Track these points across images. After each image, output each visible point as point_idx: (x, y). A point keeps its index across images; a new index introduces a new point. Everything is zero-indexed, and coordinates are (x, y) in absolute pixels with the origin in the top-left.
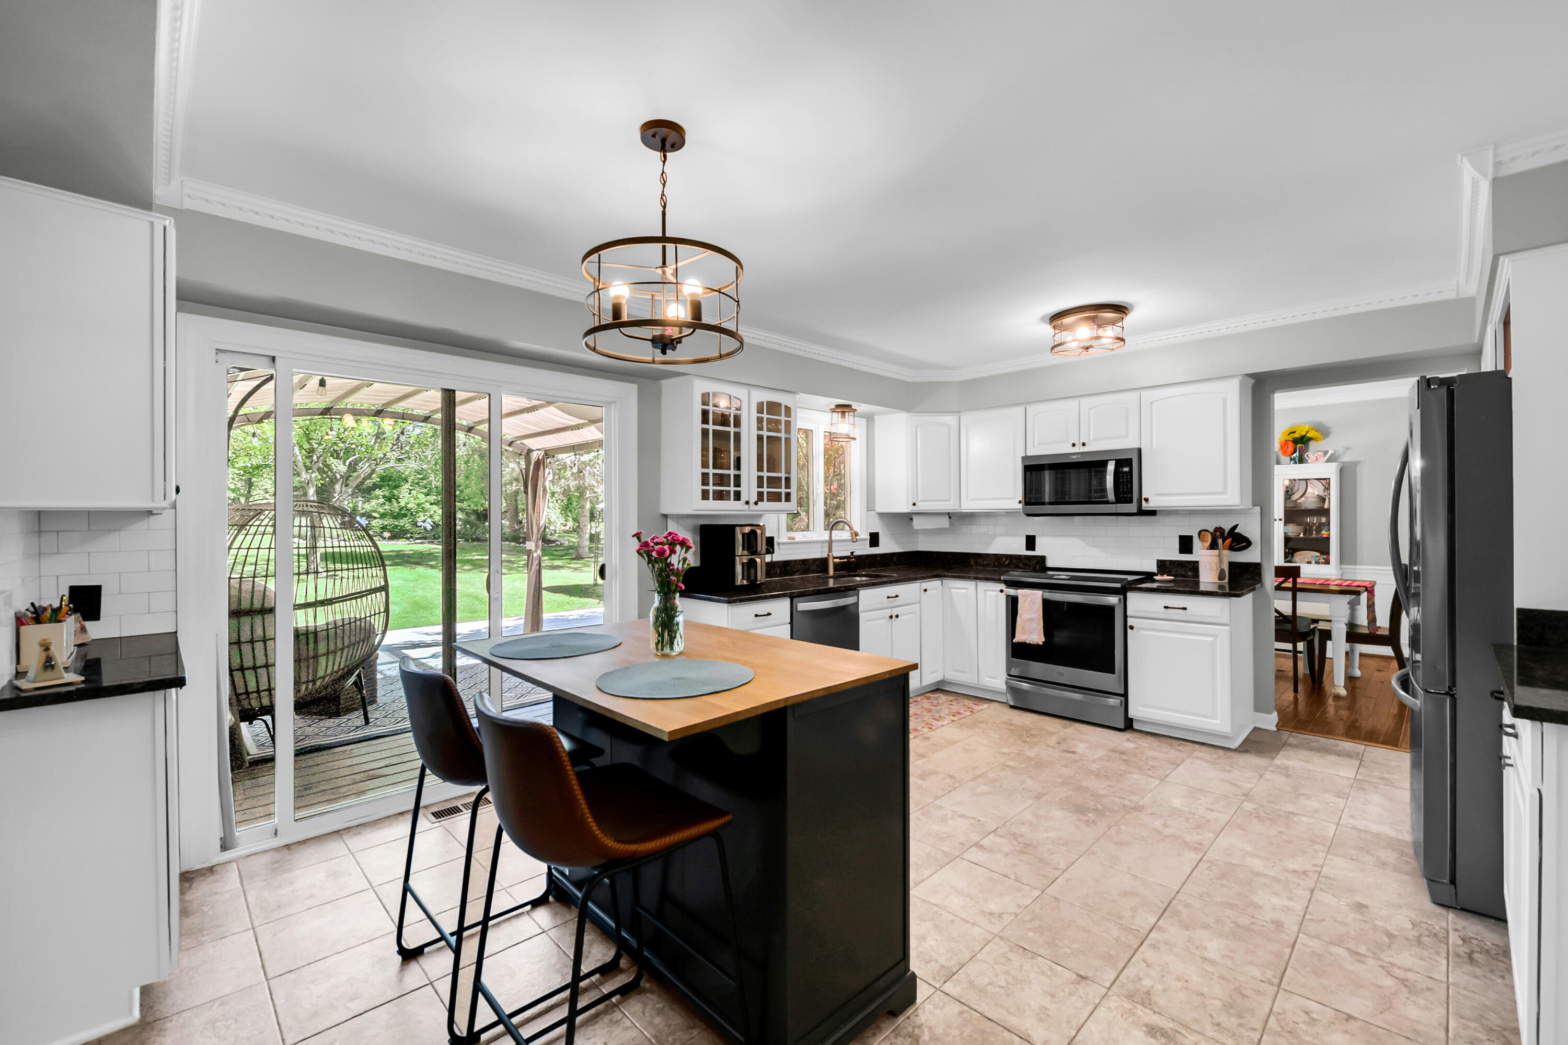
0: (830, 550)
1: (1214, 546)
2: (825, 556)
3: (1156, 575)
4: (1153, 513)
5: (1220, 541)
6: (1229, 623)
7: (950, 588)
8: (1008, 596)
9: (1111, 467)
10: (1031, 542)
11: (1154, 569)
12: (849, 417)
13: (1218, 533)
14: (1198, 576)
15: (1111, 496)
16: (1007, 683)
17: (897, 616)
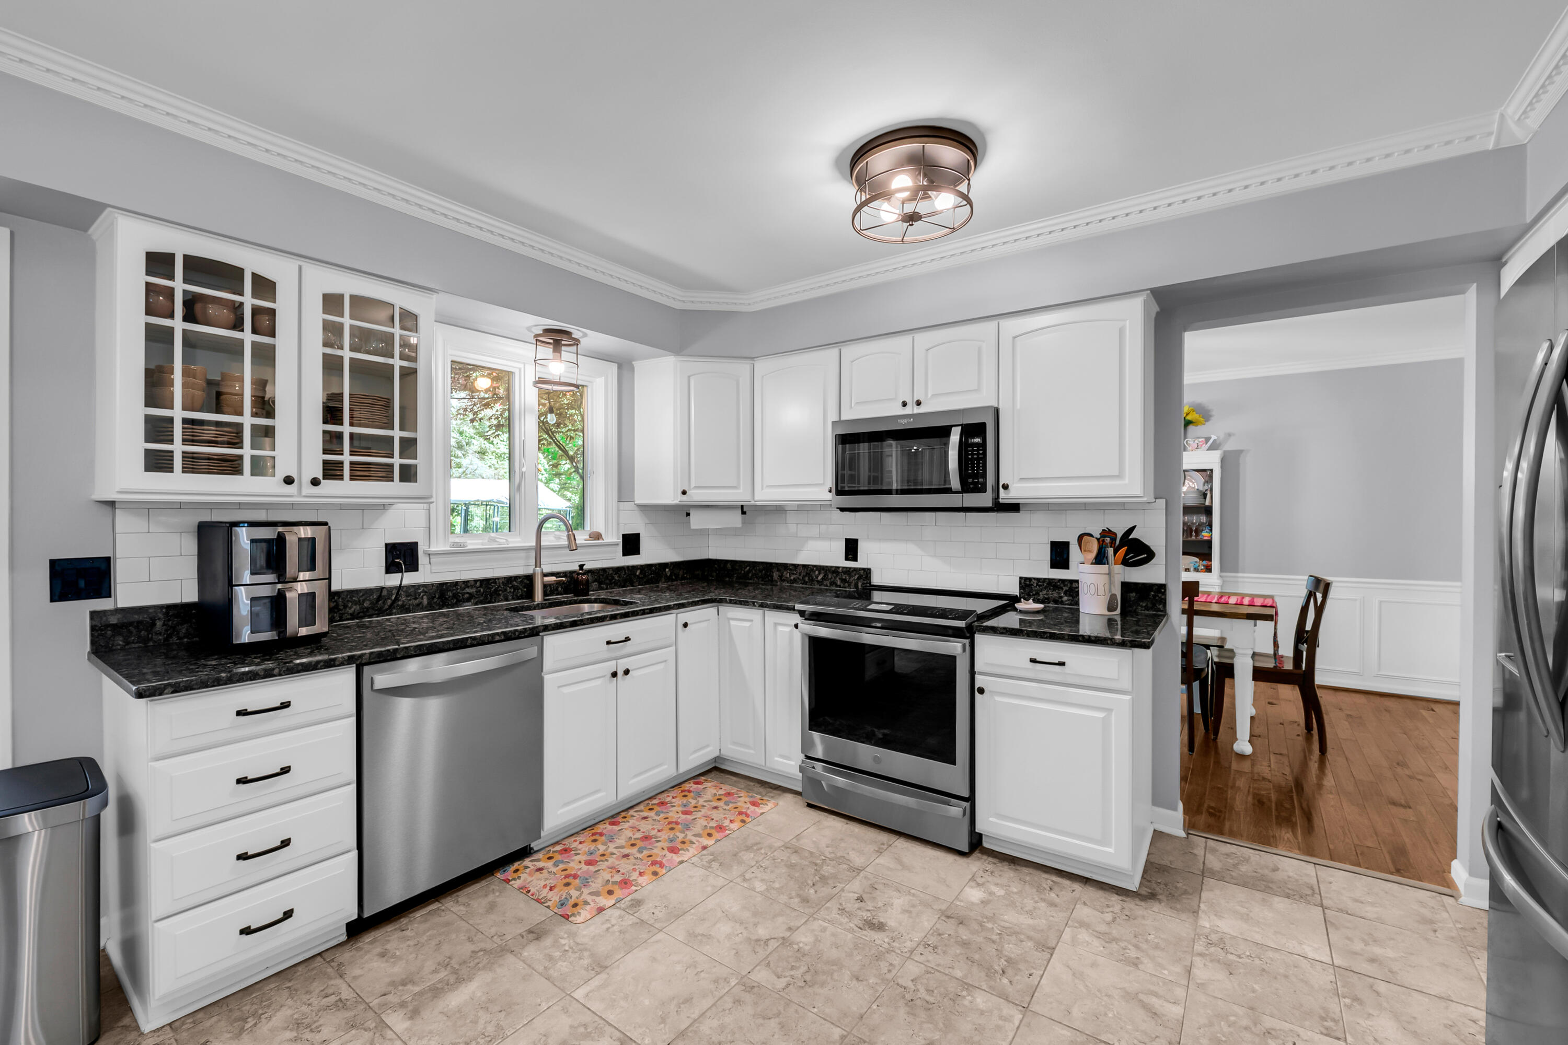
0: (538, 563)
1: (1100, 559)
2: (531, 572)
3: (1019, 601)
4: (1014, 508)
5: (1110, 551)
6: (1130, 690)
7: (729, 619)
8: (804, 635)
9: (955, 437)
10: (851, 548)
11: (1015, 590)
12: (567, 353)
13: (1108, 540)
14: (1077, 603)
15: (955, 483)
16: (801, 769)
17: (627, 672)
